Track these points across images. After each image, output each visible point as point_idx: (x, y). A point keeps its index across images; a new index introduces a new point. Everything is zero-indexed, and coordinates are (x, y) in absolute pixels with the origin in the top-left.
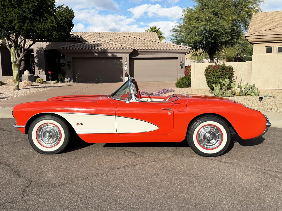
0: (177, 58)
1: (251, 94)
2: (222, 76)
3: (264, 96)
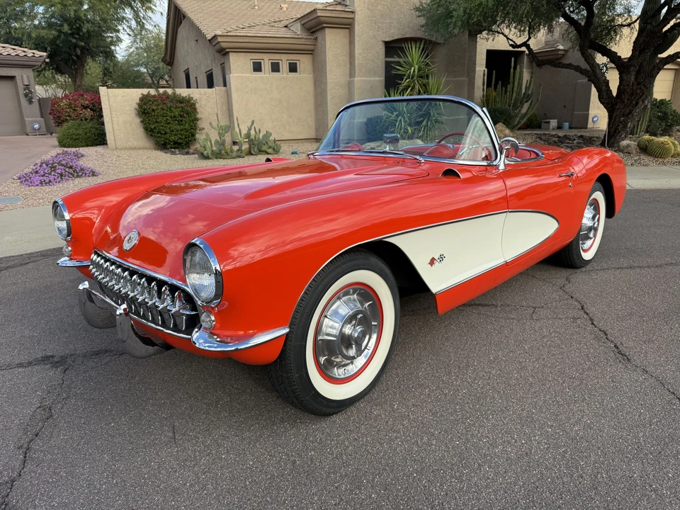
0: (12, 78)
1: (267, 150)
2: (181, 117)
3: (293, 153)
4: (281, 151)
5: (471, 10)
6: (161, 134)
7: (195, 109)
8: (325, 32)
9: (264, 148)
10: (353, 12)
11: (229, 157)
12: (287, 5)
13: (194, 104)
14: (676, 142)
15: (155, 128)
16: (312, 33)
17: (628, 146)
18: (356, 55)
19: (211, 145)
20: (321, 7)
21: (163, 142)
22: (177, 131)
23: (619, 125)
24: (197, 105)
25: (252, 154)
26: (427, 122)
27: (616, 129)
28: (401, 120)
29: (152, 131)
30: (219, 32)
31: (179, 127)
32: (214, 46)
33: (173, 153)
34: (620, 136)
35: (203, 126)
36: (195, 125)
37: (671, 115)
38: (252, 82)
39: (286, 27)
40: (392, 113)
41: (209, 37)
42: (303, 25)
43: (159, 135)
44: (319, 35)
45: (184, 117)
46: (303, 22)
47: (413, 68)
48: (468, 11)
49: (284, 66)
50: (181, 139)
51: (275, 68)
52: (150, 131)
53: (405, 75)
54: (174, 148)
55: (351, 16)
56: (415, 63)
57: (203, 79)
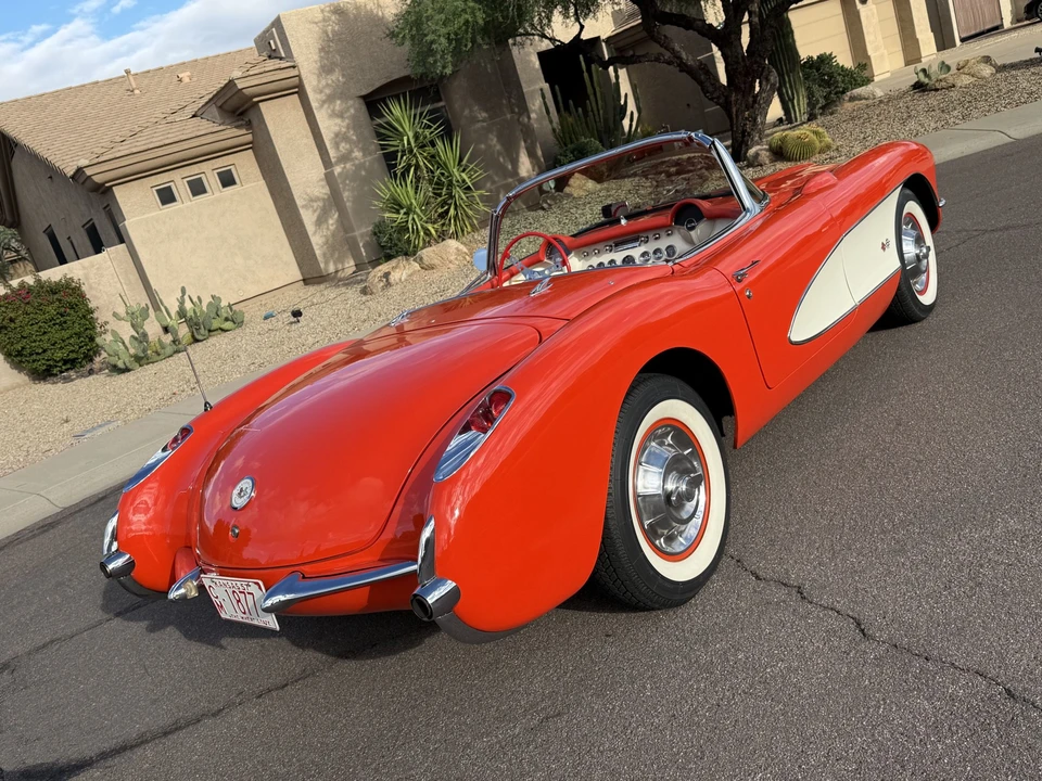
1: (222, 326)
2: (62, 316)
3: (266, 318)
4: (245, 319)
5: (456, 34)
6: (38, 354)
7: (82, 296)
8: (260, 109)
9: (216, 324)
10: (294, 67)
11: (161, 357)
12: (188, 73)
13: (79, 288)
14: (821, 130)
15: (23, 348)
16: (239, 115)
17: (757, 155)
18: (323, 131)
19: (126, 348)
20: (239, 74)
21: (45, 367)
22: (64, 341)
23: (745, 125)
24: (84, 288)
25: (196, 341)
26: (456, 209)
27: (744, 131)
28: (413, 219)
29: (19, 354)
30: (83, 162)
31: (65, 334)
32: (83, 183)
33: (68, 380)
34: (752, 140)
35: (105, 319)
36: (92, 322)
37: (840, 74)
38: (164, 223)
39: (194, 116)
40: (399, 213)
41: (70, 172)
42: (220, 107)
43: (34, 357)
44: (252, 115)
45: (69, 315)
46: (219, 104)
47: (405, 138)
48: (452, 36)
49: (212, 181)
50: (72, 351)
51: (197, 188)
52: (16, 356)
53: (398, 151)
54: (67, 370)
55: (293, 72)
56: (407, 130)
57: (82, 239)
